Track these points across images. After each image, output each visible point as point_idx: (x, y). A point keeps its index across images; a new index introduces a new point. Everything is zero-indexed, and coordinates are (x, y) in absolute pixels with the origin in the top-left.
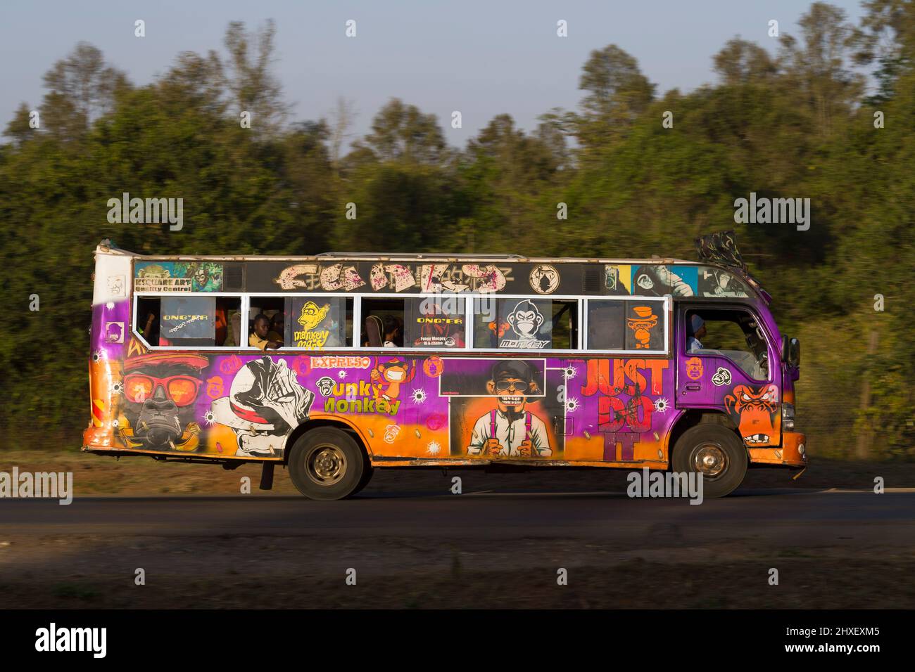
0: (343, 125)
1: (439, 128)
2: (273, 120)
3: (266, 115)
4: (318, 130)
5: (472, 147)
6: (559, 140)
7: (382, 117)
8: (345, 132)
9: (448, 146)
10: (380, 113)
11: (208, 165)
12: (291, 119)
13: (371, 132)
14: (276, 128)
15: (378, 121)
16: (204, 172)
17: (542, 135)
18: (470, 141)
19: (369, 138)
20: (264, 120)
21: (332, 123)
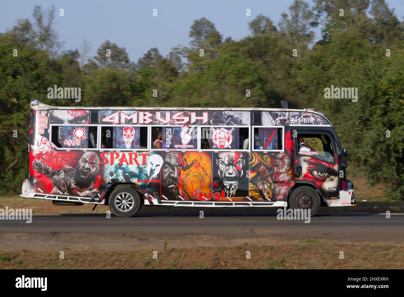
0: (86, 52)
1: (126, 54)
2: (55, 49)
3: (52, 47)
4: (75, 54)
5: (140, 62)
6: (178, 59)
7: (101, 48)
8: (86, 55)
9: (130, 61)
10: (102, 47)
11: (35, 69)
12: (62, 49)
13: (97, 55)
14: (56, 53)
15: (99, 50)
16: (34, 73)
17: (171, 57)
18: (139, 59)
19: (95, 58)
20: (51, 49)
21: (81, 51)
